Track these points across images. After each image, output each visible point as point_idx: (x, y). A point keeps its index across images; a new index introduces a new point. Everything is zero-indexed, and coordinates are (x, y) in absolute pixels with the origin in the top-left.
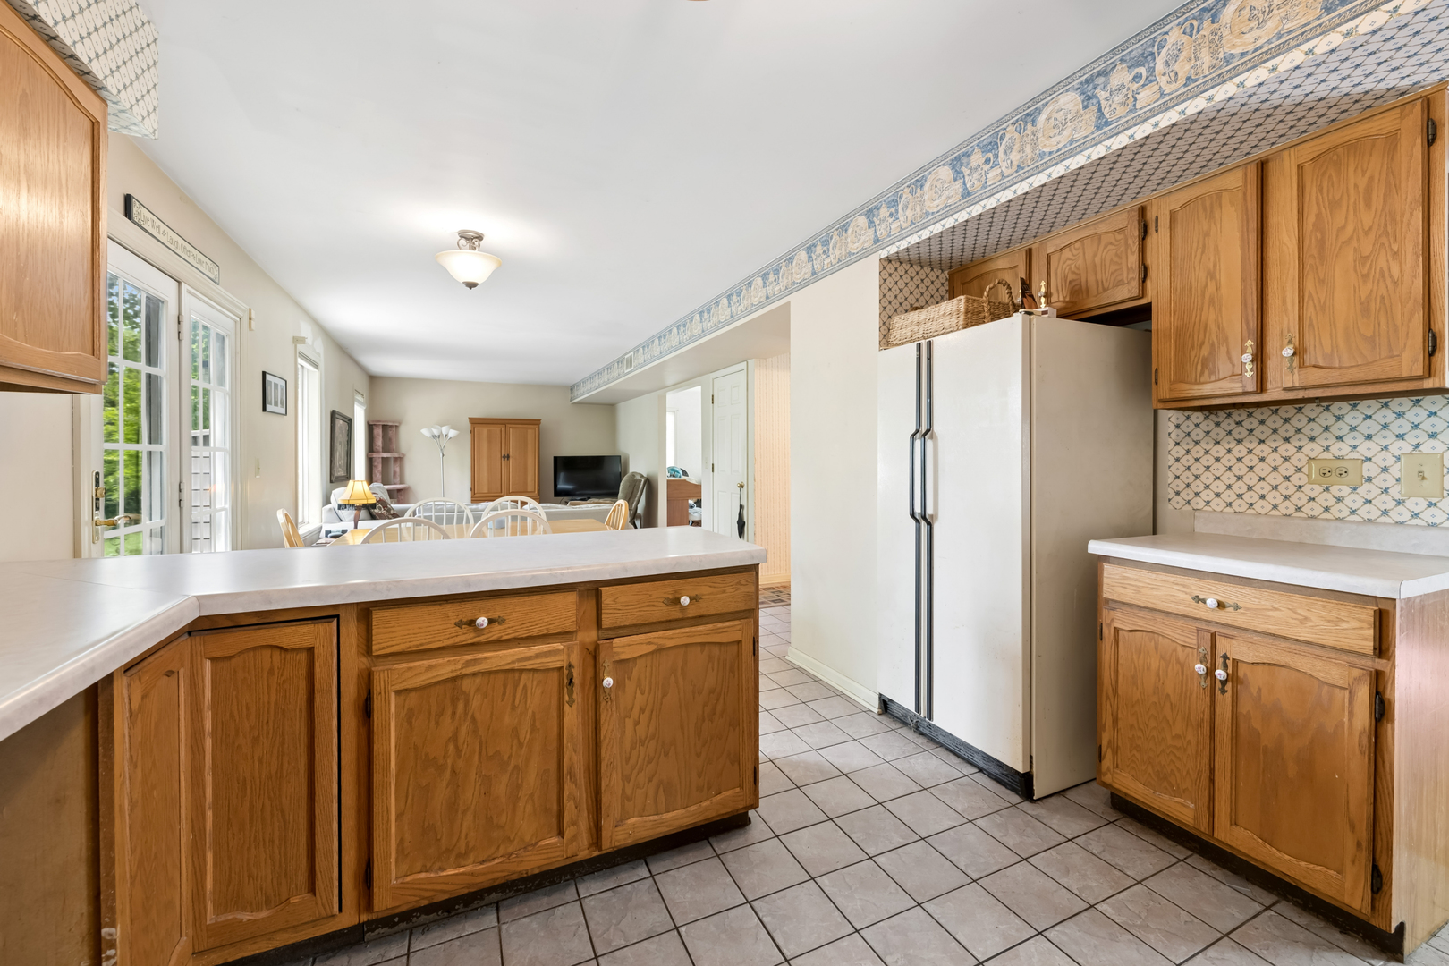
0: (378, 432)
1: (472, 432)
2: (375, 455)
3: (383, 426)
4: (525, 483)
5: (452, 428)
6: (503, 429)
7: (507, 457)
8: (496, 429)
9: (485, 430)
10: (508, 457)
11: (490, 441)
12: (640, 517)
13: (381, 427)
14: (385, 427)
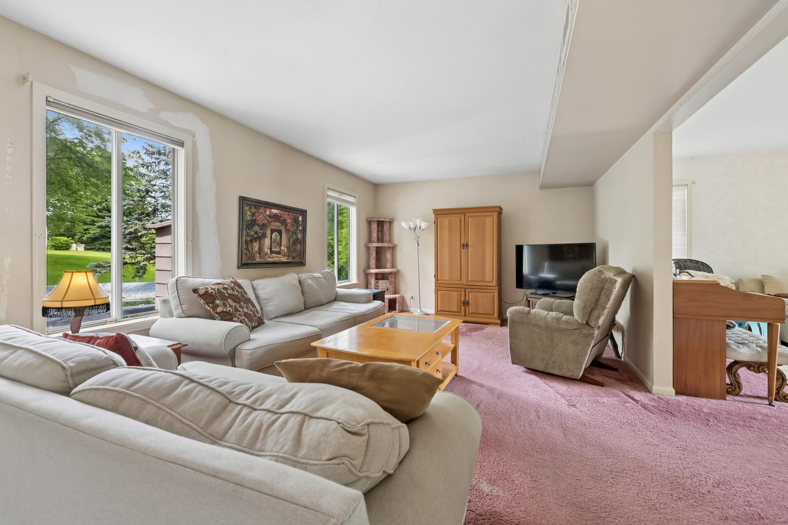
0: (374, 226)
1: (436, 222)
2: (370, 245)
3: (378, 221)
4: (484, 273)
5: (424, 221)
6: (463, 218)
7: (465, 246)
8: (456, 219)
9: (445, 221)
10: (467, 245)
11: (450, 231)
12: (621, 329)
13: (376, 223)
14: (380, 224)
